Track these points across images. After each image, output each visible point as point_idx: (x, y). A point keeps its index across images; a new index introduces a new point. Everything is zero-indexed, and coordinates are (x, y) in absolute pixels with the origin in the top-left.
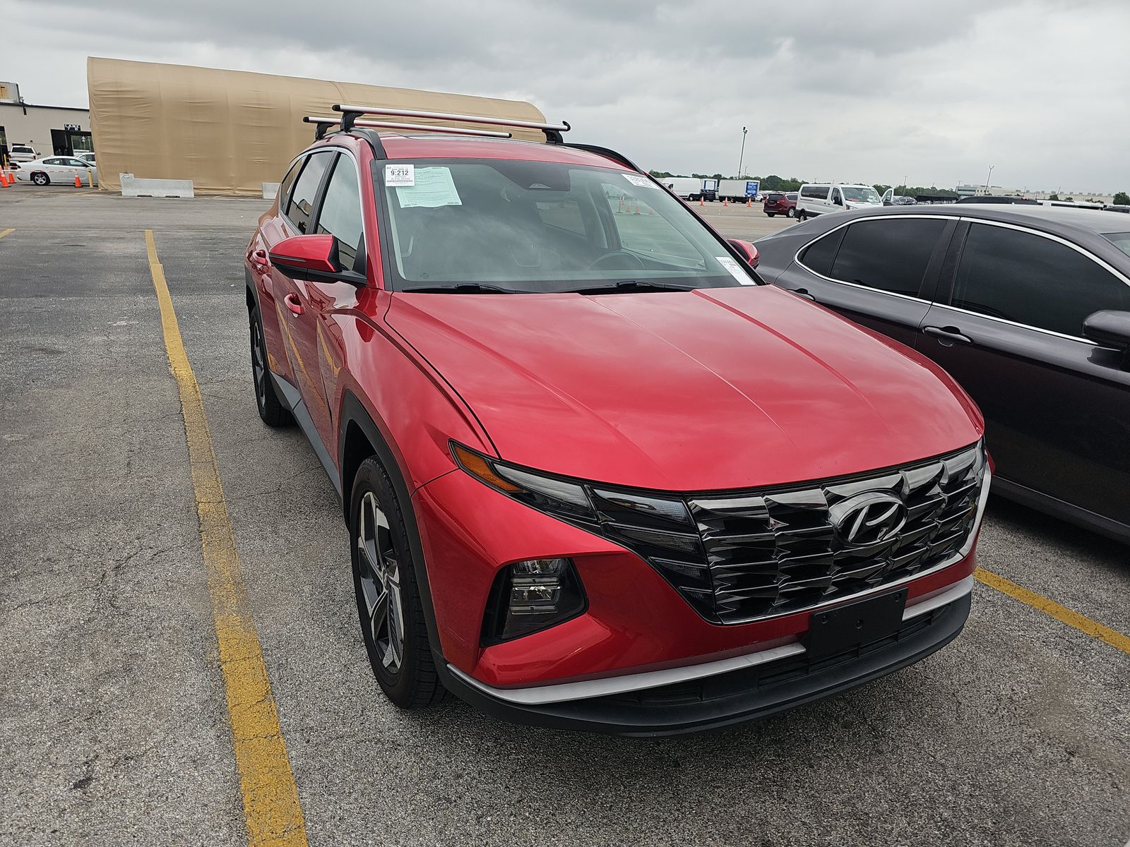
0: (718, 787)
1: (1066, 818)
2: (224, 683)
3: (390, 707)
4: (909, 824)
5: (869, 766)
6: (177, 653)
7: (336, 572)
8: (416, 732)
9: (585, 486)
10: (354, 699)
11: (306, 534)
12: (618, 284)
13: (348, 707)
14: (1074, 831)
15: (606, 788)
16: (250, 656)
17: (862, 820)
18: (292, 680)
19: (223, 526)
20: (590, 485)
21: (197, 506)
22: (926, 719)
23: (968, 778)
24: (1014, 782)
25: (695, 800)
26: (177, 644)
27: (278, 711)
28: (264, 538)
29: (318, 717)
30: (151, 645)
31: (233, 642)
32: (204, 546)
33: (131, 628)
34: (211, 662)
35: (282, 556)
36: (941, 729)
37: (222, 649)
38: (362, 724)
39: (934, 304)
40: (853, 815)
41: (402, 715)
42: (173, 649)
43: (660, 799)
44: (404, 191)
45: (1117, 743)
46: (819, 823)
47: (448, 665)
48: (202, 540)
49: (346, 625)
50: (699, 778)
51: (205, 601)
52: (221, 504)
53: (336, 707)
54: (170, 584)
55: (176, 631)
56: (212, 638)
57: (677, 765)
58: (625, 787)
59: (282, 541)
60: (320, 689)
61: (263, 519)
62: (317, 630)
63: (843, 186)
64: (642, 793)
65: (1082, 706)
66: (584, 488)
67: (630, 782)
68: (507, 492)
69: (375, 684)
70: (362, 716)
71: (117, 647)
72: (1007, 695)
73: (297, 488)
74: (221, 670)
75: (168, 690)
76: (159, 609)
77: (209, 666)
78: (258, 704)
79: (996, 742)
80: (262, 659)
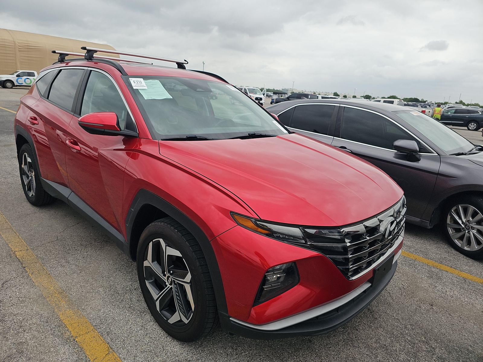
0: (330, 347)
1: (443, 331)
2: (82, 348)
3: (175, 343)
4: (400, 345)
5: (376, 325)
6: (46, 337)
7: (112, 278)
8: (194, 352)
9: (300, 228)
10: (156, 342)
11: (85, 261)
12: (249, 134)
13: (155, 347)
14: (448, 335)
15: (289, 359)
16: (89, 331)
17: (384, 347)
18: (118, 339)
19: (36, 263)
20: (303, 227)
21: (14, 253)
22: (383, 302)
23: (408, 322)
24: (422, 320)
25: (325, 355)
26: (43, 332)
27: (120, 357)
28: (62, 266)
29: (142, 356)
30: (27, 336)
31: (75, 325)
32: (30, 275)
33: (10, 328)
34: (68, 339)
35: (78, 274)
36: (389, 304)
37: (70, 330)
38: (166, 354)
39: (334, 137)
40: (381, 347)
41: (183, 345)
42: (42, 335)
43: (312, 358)
44: (143, 91)
45: (442, 298)
46: (372, 353)
47: (230, 319)
48: (27, 272)
49: (132, 305)
50: (321, 345)
51: (47, 305)
52: (28, 251)
53: (149, 349)
54: (21, 299)
55: (39, 325)
56: (61, 325)
57: (310, 341)
58: (296, 357)
59: (74, 267)
60: (135, 341)
61: (57, 256)
62: (118, 311)
63: (248, 88)
64: (304, 358)
65: (425, 287)
66: (300, 229)
67: (297, 354)
68: (264, 234)
69: (163, 333)
70: (164, 350)
71: (7, 340)
72: (402, 287)
73: (68, 237)
74: (76, 342)
75: (51, 359)
76: (21, 314)
77: (68, 341)
78: (107, 356)
79: (408, 306)
80: (96, 332)
